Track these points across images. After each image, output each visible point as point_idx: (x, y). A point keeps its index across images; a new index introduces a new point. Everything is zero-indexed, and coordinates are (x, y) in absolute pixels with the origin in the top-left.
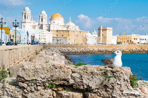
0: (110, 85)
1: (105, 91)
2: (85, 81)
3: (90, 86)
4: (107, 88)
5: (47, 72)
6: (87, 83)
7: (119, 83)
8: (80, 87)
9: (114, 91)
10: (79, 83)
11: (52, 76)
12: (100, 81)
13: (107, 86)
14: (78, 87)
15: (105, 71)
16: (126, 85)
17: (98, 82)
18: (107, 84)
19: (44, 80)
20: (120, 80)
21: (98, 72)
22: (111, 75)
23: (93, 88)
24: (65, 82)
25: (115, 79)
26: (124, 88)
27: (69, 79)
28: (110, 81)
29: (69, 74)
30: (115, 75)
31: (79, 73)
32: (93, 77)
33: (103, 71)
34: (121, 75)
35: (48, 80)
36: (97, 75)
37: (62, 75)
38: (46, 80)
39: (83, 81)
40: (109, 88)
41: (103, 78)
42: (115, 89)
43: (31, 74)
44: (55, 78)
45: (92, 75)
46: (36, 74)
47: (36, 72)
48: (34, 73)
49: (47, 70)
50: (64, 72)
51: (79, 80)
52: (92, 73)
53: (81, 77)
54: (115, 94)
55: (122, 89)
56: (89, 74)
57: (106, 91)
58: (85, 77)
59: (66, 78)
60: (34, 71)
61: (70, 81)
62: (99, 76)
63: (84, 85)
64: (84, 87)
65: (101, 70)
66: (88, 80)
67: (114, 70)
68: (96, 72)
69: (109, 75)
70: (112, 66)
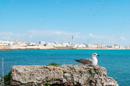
0: (95, 80)
1: (90, 85)
2: (76, 79)
3: (80, 82)
4: (92, 82)
5: (42, 74)
6: (77, 80)
7: (101, 78)
8: (70, 85)
9: (97, 85)
10: (70, 81)
11: (47, 78)
12: (87, 78)
13: (92, 81)
14: (69, 84)
16: (105, 79)
17: (86, 79)
19: (40, 82)
20: (101, 75)
21: (85, 70)
22: (94, 72)
23: (81, 84)
24: (58, 81)
25: (98, 75)
26: (104, 81)
27: (62, 79)
28: (94, 77)
29: (62, 74)
30: (97, 72)
31: (70, 73)
32: (82, 75)
33: (88, 70)
34: (101, 71)
35: (43, 81)
37: (56, 76)
38: (41, 82)
39: (73, 79)
40: (93, 83)
41: (89, 75)
42: (98, 83)
43: (27, 78)
44: (50, 79)
45: (81, 73)
46: (32, 77)
47: (32, 75)
48: (29, 77)
49: (42, 73)
50: (58, 73)
51: (70, 79)
52: (80, 72)
53: (72, 76)
55: (102, 82)
56: (78, 73)
58: (75, 75)
59: (60, 78)
60: (29, 75)
61: (63, 81)
63: (74, 83)
64: (74, 84)
65: (86, 69)
66: (77, 78)
67: (97, 68)
68: (83, 70)
69: (93, 73)
70: (92, 65)
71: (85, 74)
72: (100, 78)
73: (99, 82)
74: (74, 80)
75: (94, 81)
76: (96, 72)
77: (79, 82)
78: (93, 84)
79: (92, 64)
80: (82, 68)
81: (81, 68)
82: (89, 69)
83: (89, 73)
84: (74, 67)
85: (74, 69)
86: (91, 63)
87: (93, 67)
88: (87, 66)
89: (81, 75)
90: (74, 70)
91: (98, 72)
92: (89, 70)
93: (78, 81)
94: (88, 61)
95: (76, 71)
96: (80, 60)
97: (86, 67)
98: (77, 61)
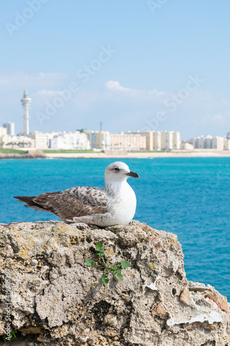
0: (121, 302)
1: (96, 328)
2: (19, 299)
3: (43, 314)
4: (105, 313)
6: (25, 303)
7: (153, 287)
9: (133, 323)
12: (81, 291)
13: (110, 305)
15: (92, 244)
16: (174, 292)
17: (74, 295)
18: (107, 299)
20: (152, 275)
21: (69, 251)
22: (119, 258)
23: (52, 324)
25: (137, 275)
26: (167, 304)
28: (118, 285)
30: (134, 255)
32: (54, 276)
33: (86, 245)
34: (157, 252)
36: (69, 264)
40: (115, 313)
41: (90, 274)
42: (137, 315)
45: (47, 267)
52: (44, 258)
54: (137, 334)
55: (161, 311)
56: (32, 264)
57: (100, 325)
62: (77, 268)
63: (12, 317)
64: (12, 326)
65: (75, 241)
66: (30, 293)
67: (130, 237)
68: (62, 250)
69: (114, 261)
70: (106, 223)
71: (68, 269)
72: (148, 290)
73: (142, 312)
74: (14, 302)
75: (120, 306)
76: (128, 256)
77: (36, 313)
78: (116, 323)
79: (108, 214)
80: (53, 239)
81: (47, 238)
82: (89, 240)
83: (93, 265)
84: (12, 233)
85: (12, 245)
86: (102, 208)
87: (115, 231)
88: (81, 228)
89: (48, 276)
90: (10, 251)
91: (138, 256)
92: (92, 249)
93: (35, 307)
94: (87, 200)
95: (19, 254)
96: (44, 199)
97: (78, 233)
98: (30, 202)
